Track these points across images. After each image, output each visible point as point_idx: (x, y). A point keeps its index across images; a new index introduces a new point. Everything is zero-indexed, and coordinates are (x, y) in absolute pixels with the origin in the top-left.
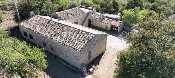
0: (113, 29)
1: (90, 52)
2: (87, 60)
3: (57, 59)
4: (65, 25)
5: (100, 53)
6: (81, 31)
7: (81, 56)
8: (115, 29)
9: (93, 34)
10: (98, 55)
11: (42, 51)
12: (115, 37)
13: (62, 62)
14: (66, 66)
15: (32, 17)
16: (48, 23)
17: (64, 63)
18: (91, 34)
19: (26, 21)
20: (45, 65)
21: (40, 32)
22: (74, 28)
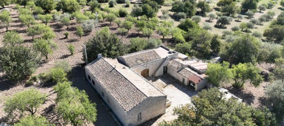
0: (191, 84)
1: (140, 114)
2: (136, 121)
3: (110, 113)
4: (126, 79)
5: (157, 115)
6: (137, 89)
7: (129, 117)
8: (193, 85)
9: (146, 96)
10: (153, 117)
11: (94, 106)
12: (188, 96)
13: (113, 116)
14: (116, 123)
15: (99, 60)
16: (111, 72)
17: (115, 119)
18: (145, 95)
19: (92, 64)
20: (94, 119)
21: (101, 82)
22: (132, 84)
